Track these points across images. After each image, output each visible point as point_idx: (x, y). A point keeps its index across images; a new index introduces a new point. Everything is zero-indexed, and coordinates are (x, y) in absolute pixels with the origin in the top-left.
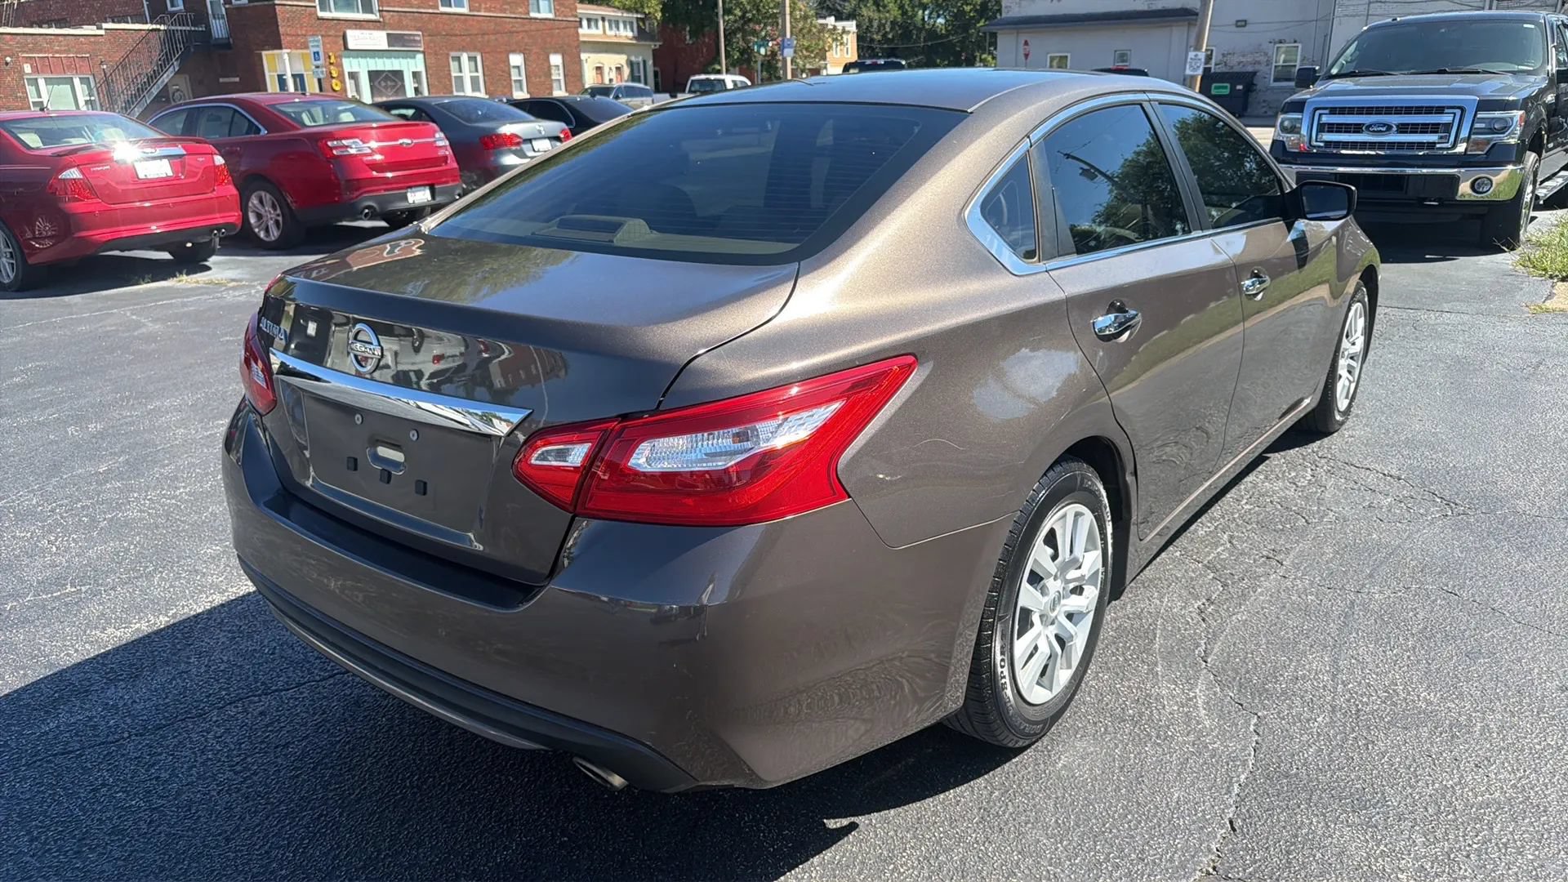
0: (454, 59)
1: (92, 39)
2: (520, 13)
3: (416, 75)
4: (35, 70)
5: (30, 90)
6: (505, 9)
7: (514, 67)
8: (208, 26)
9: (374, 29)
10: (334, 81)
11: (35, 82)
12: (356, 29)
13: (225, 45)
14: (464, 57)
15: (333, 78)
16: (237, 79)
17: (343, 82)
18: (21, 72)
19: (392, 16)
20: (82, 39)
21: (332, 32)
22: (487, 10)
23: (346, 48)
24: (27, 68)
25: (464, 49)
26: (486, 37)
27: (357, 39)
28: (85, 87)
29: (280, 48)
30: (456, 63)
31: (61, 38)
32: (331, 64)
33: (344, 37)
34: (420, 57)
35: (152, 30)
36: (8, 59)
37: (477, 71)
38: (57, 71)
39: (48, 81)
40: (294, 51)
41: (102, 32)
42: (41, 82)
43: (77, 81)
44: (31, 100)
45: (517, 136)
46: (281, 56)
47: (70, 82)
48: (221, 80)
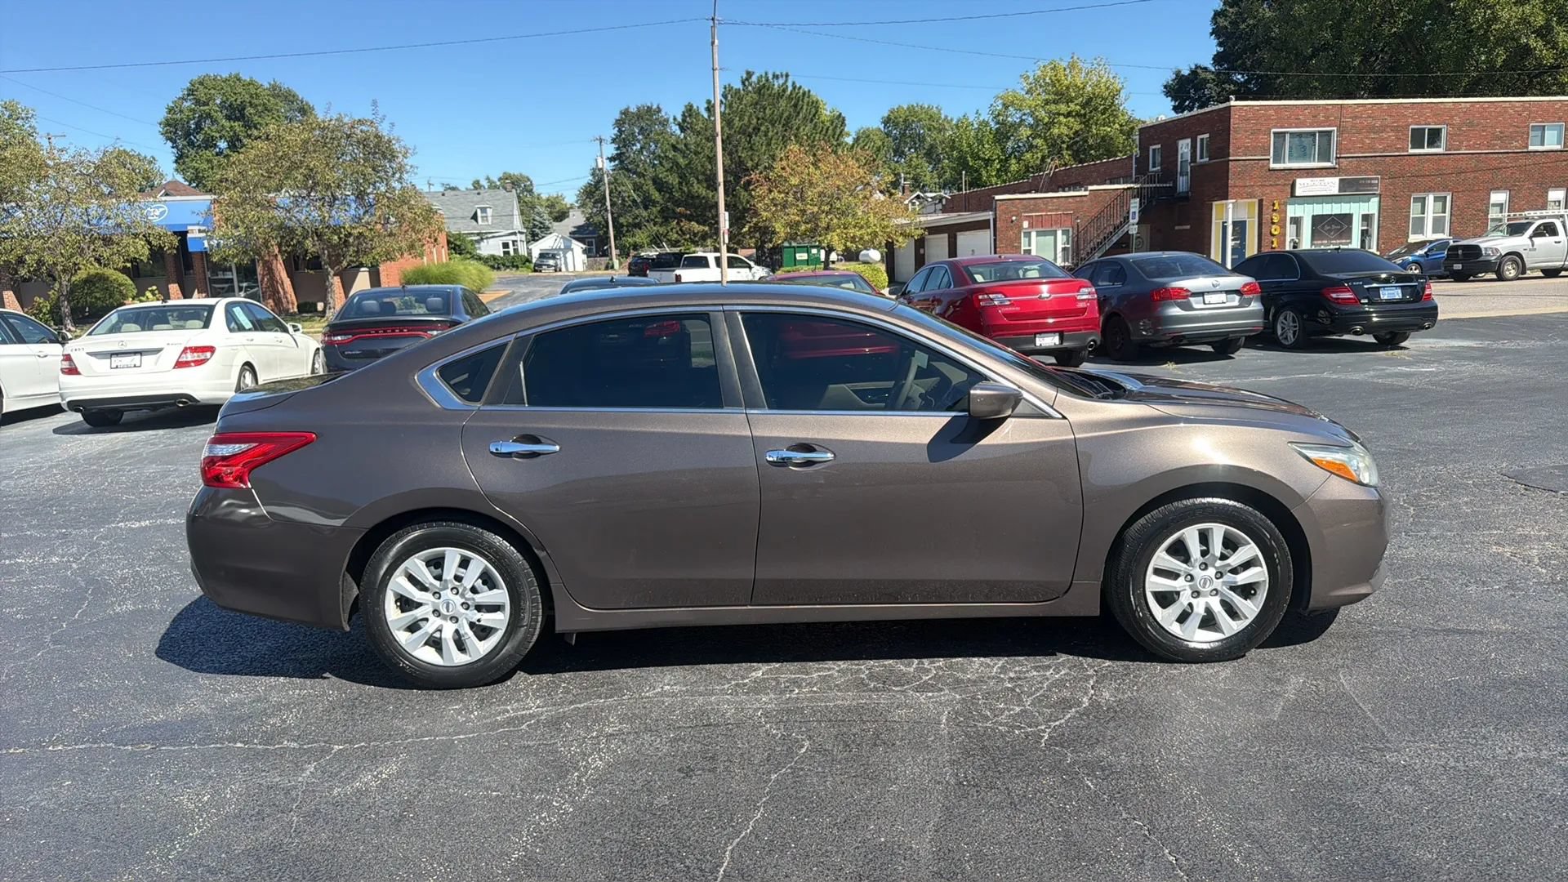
0: (1416, 200)
1: (1078, 199)
2: (1516, 147)
3: (1366, 218)
4: (1031, 226)
5: (1024, 240)
6: (1495, 145)
7: (1494, 205)
8: (1175, 182)
9: (1326, 176)
10: (1274, 226)
11: (1028, 235)
12: (1306, 177)
13: (1184, 198)
14: (1431, 198)
15: (1273, 223)
16: (1188, 227)
17: (1283, 227)
18: (1020, 227)
19: (1351, 162)
20: (1070, 200)
21: (1281, 182)
22: (1469, 147)
23: (1293, 195)
24: (1026, 224)
25: (1430, 190)
26: (1463, 175)
27: (1304, 186)
28: (1065, 237)
29: (1227, 199)
30: (1419, 205)
31: (1055, 200)
32: (1274, 210)
33: (1293, 186)
34: (1375, 201)
35: (1128, 188)
36: (1014, 218)
37: (1444, 212)
38: (1045, 227)
39: (1039, 234)
40: (1240, 201)
41: (1087, 193)
42: (1034, 234)
43: (1059, 233)
44: (1023, 248)
45: (1187, 291)
46: (1227, 205)
47: (1054, 233)
48: (1177, 228)
